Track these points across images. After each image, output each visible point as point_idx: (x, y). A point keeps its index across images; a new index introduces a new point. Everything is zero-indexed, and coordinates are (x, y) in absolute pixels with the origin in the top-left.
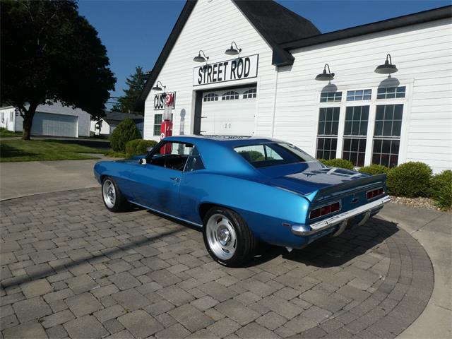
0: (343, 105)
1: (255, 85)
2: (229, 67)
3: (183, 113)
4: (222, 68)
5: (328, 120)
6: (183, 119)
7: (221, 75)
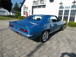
0: (64, 10)
1: (45, 5)
2: (40, 1)
3: (30, 11)
4: (38, 2)
5: (60, 12)
6: (30, 12)
7: (38, 3)
